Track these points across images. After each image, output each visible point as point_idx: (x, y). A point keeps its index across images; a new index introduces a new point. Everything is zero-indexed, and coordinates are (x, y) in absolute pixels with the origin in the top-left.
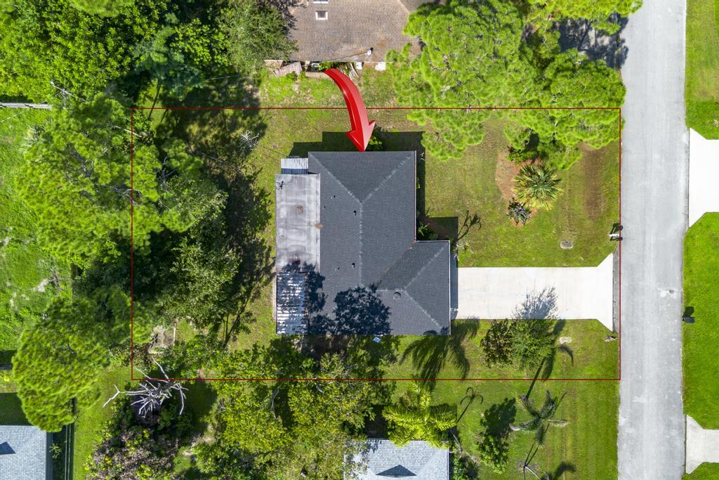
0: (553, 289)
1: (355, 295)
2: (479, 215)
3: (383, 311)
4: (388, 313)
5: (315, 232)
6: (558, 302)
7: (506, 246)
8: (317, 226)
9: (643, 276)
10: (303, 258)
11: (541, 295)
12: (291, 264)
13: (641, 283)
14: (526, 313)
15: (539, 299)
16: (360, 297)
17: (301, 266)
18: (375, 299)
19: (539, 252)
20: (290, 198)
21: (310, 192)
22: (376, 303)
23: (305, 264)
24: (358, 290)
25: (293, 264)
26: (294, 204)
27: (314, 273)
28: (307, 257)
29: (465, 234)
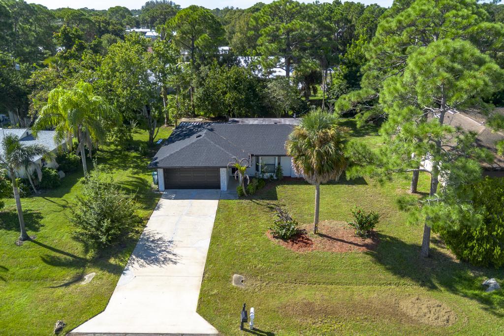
0: (175, 263)
11: (168, 252)
14: (147, 240)
15: (165, 251)
19: (229, 250)
29: (258, 204)
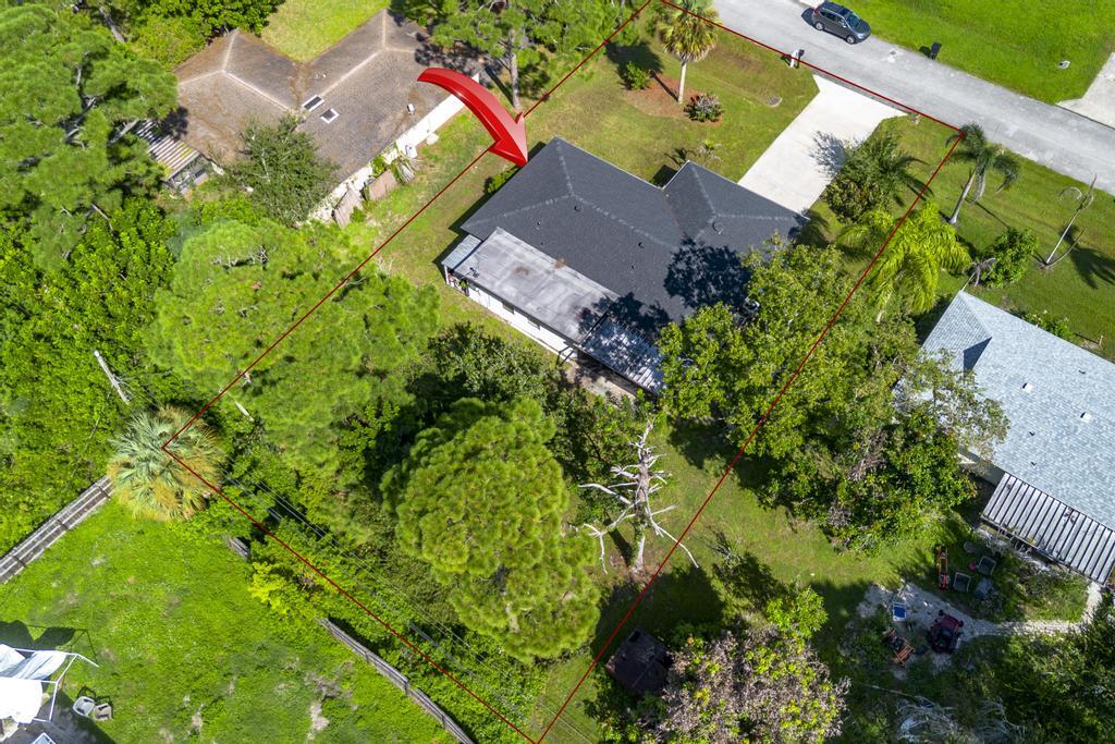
0: (819, 132)
1: (681, 266)
2: (679, 147)
3: (726, 256)
4: (733, 254)
5: (565, 272)
6: (839, 136)
7: (735, 144)
8: (558, 266)
9: (859, 64)
10: (586, 303)
11: (819, 145)
12: (582, 321)
13: (865, 70)
14: (832, 167)
15: (823, 149)
16: (688, 263)
17: (593, 311)
18: (703, 250)
19: (766, 123)
20: (498, 273)
21: (511, 250)
22: (711, 255)
23: (595, 305)
24: (678, 258)
25: (584, 318)
26: (509, 273)
27: (614, 304)
28: (589, 298)
